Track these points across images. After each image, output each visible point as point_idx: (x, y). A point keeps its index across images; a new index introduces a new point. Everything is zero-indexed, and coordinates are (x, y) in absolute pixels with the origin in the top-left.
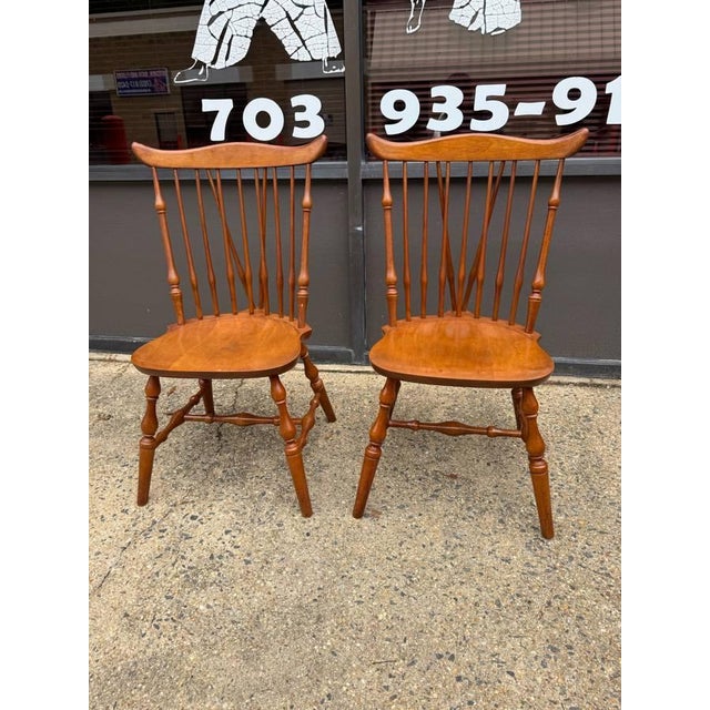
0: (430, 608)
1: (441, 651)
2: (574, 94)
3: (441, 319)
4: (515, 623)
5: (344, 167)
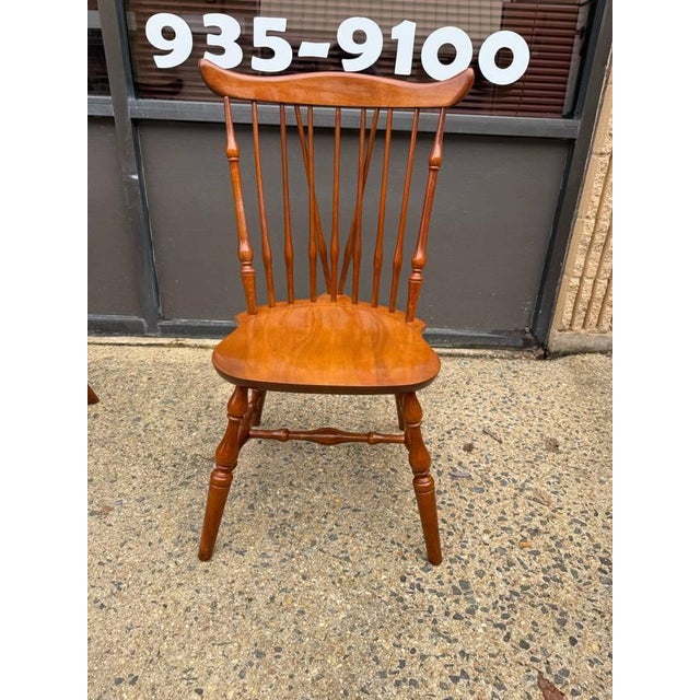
0: (129, 621)
1: (124, 674)
2: (360, 38)
3: (314, 304)
4: (225, 628)
5: (108, 102)
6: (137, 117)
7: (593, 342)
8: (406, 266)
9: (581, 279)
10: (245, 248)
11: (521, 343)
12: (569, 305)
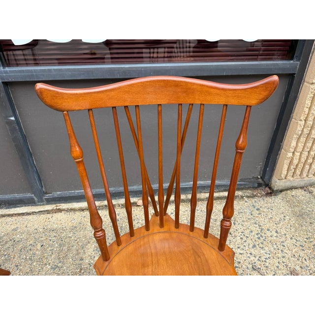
6: (6, 80)
7: (296, 183)
9: (293, 153)
11: (256, 185)
12: (286, 167)
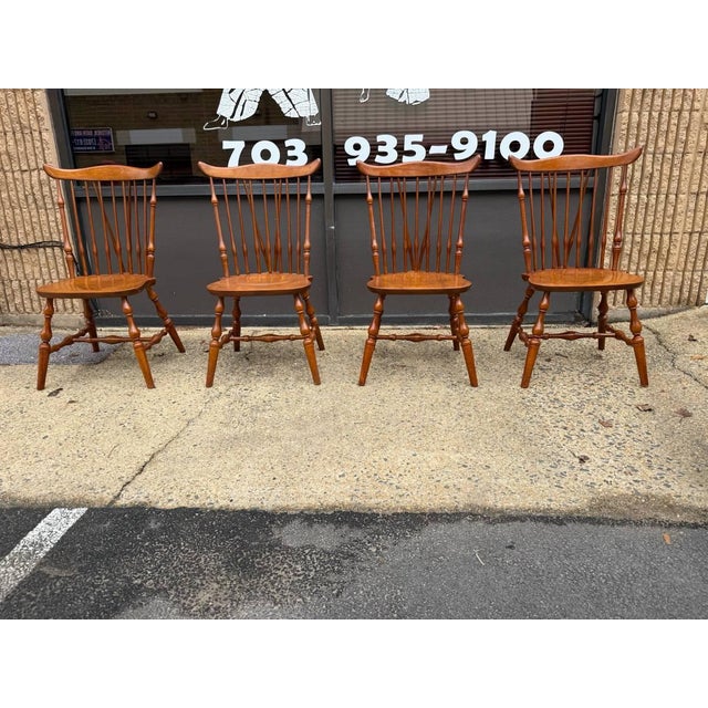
2: (464, 141)
5: (321, 186)
6: (337, 193)
8: (454, 248)
10: (375, 244)
11: (573, 319)
